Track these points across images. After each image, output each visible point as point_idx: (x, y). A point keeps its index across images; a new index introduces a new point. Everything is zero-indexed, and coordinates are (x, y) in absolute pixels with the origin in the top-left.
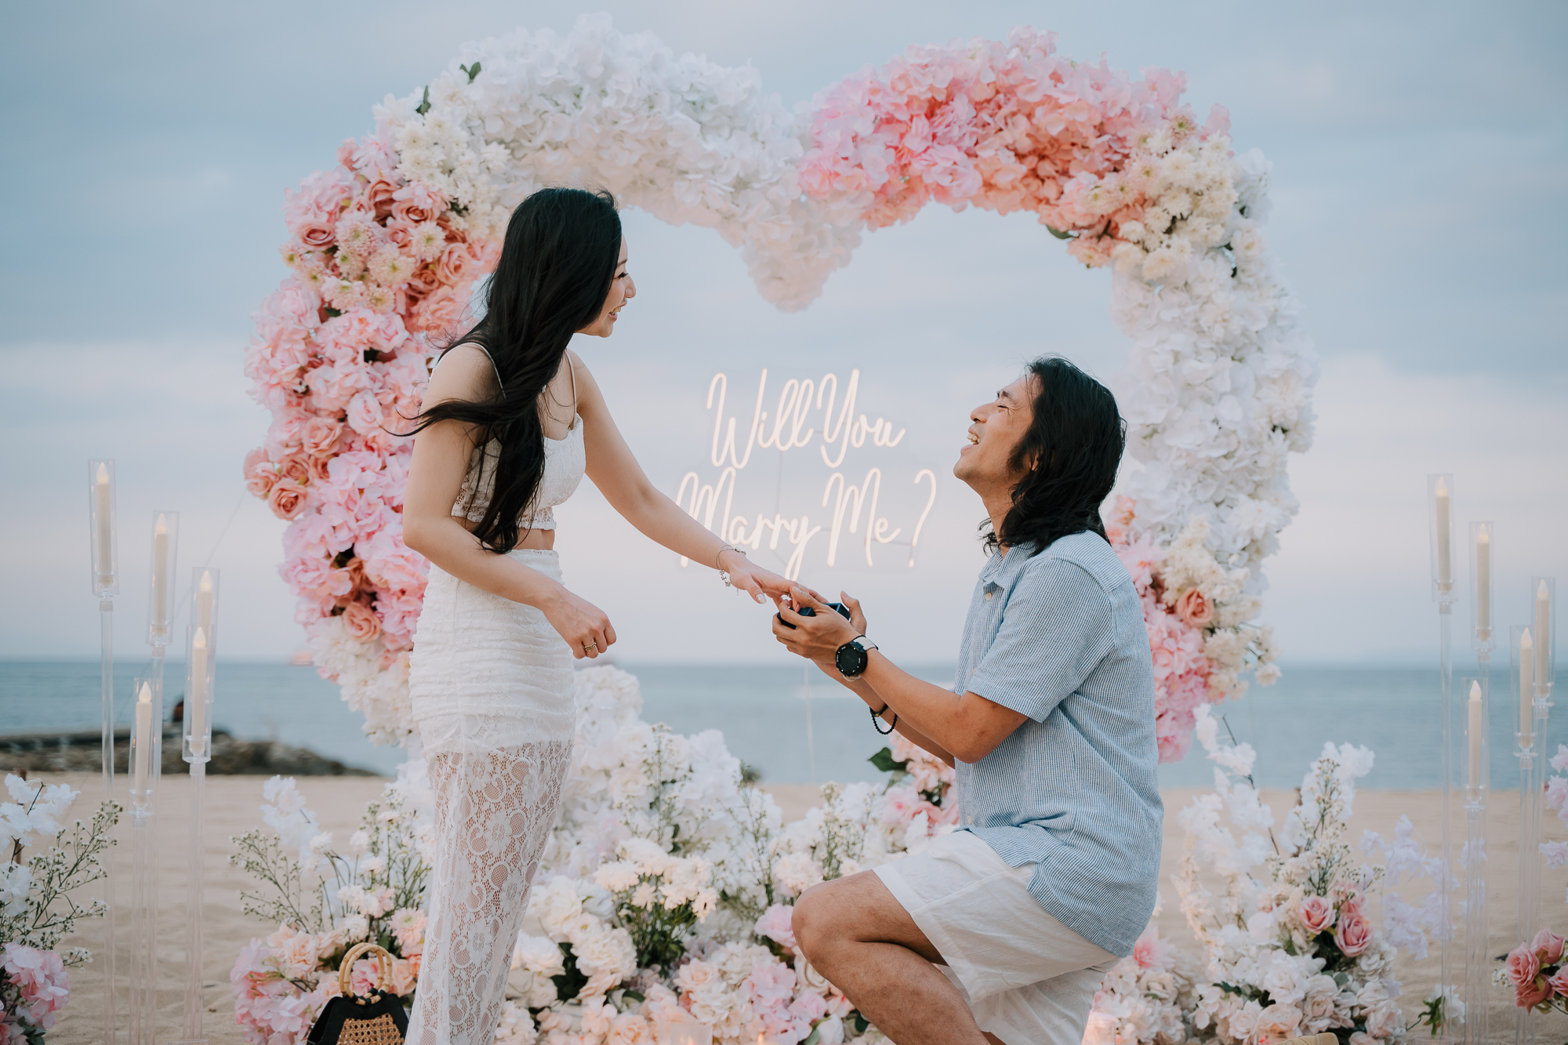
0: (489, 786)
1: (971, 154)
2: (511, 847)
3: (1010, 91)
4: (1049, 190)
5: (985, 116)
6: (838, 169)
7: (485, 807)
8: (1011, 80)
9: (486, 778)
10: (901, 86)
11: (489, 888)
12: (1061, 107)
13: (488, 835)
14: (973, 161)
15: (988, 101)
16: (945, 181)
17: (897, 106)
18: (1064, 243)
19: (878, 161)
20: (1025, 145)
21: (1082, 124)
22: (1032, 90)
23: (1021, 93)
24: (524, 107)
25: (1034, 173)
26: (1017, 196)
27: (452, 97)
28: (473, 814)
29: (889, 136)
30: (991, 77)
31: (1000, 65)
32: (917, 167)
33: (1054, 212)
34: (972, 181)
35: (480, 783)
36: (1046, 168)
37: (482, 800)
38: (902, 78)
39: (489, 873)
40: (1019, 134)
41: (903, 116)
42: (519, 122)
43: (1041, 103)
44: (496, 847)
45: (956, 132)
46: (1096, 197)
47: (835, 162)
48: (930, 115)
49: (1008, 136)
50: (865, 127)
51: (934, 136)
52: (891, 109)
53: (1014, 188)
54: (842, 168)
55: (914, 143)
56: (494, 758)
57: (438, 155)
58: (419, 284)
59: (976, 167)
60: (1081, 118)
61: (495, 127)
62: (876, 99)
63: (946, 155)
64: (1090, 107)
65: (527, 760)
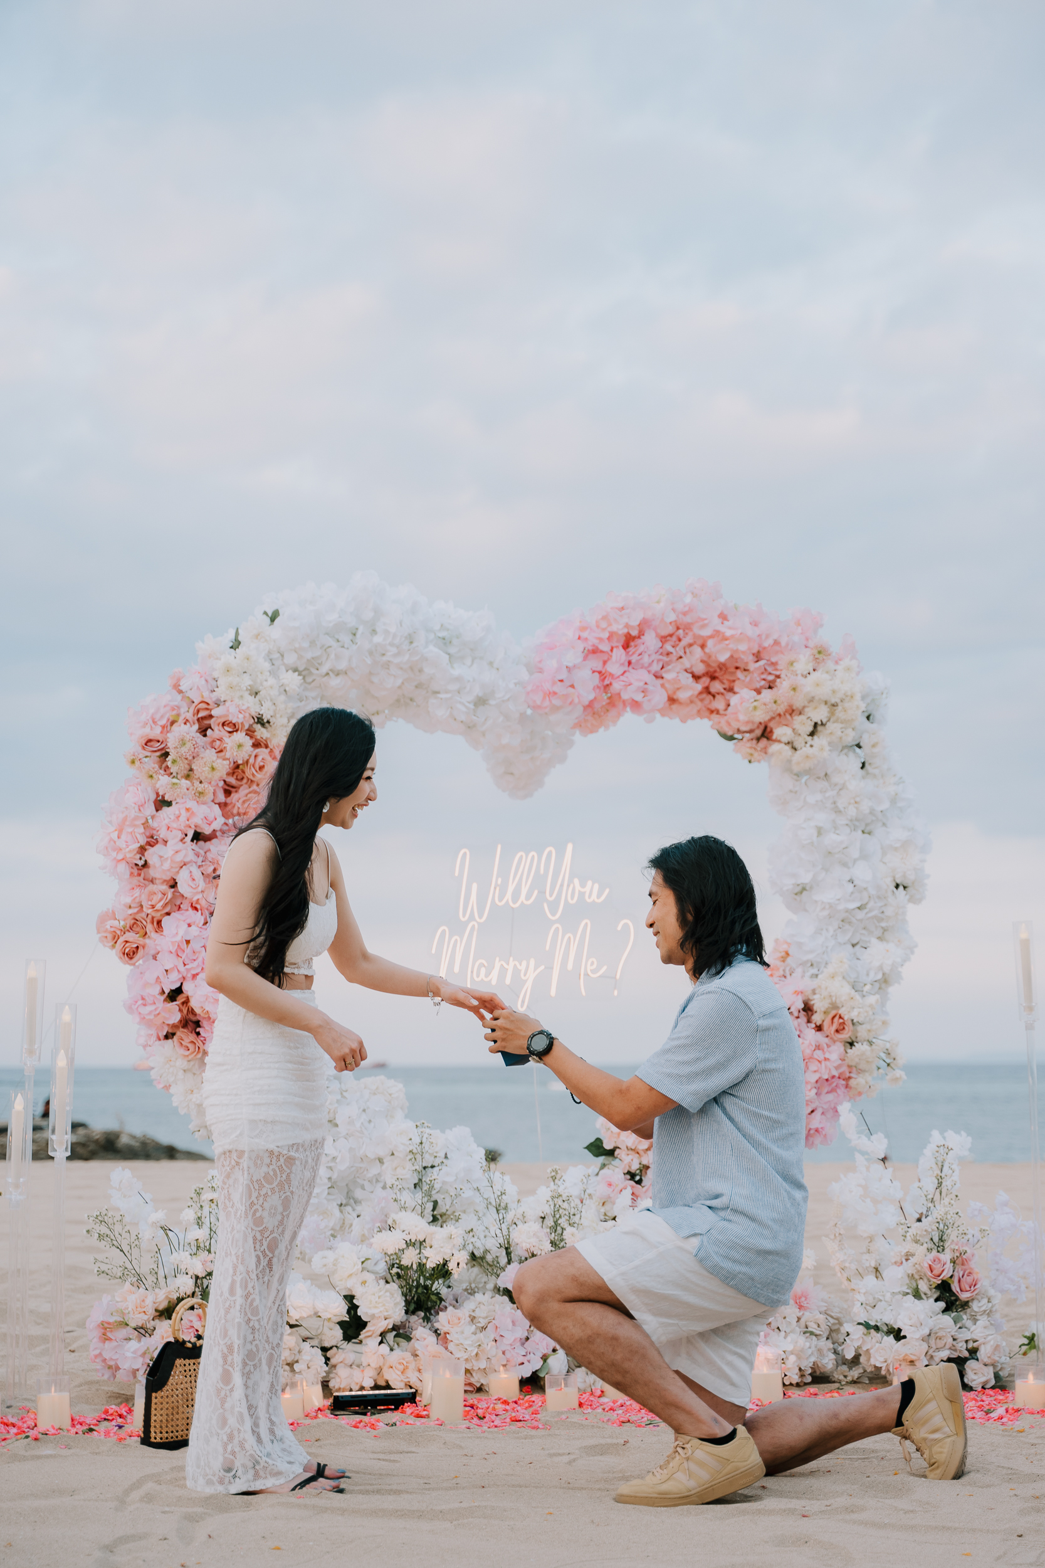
0: (266, 1175)
1: (658, 676)
2: (281, 1222)
3: (688, 627)
4: (719, 704)
5: (668, 647)
6: (555, 689)
7: (263, 1192)
8: (688, 619)
9: (264, 1169)
10: (604, 625)
11: (265, 1255)
12: (726, 639)
13: (266, 1214)
14: (660, 681)
15: (671, 635)
16: (639, 697)
17: (601, 639)
18: (731, 744)
19: (586, 686)
20: (700, 669)
21: (743, 652)
22: (703, 626)
23: (696, 630)
24: (313, 643)
25: (707, 690)
26: (694, 709)
27: (257, 636)
28: (253, 1198)
29: (595, 663)
30: (672, 617)
31: (680, 607)
32: (617, 686)
33: (723, 720)
34: (659, 697)
35: (260, 1174)
36: (716, 686)
37: (261, 1186)
38: (604, 618)
39: (265, 1244)
40: (695, 660)
41: (605, 647)
42: (309, 655)
43: (711, 637)
44: (270, 1223)
45: (646, 660)
46: (755, 708)
47: (554, 683)
48: (626, 646)
49: (686, 663)
50: (573, 657)
51: (630, 663)
52: (596, 642)
53: (692, 702)
54: (558, 688)
55: (614, 668)
56: (271, 1153)
57: (247, 681)
58: (232, 780)
59: (663, 686)
60: (743, 647)
61: (291, 659)
62: (585, 635)
63: (639, 677)
64: (749, 639)
65: (296, 1155)
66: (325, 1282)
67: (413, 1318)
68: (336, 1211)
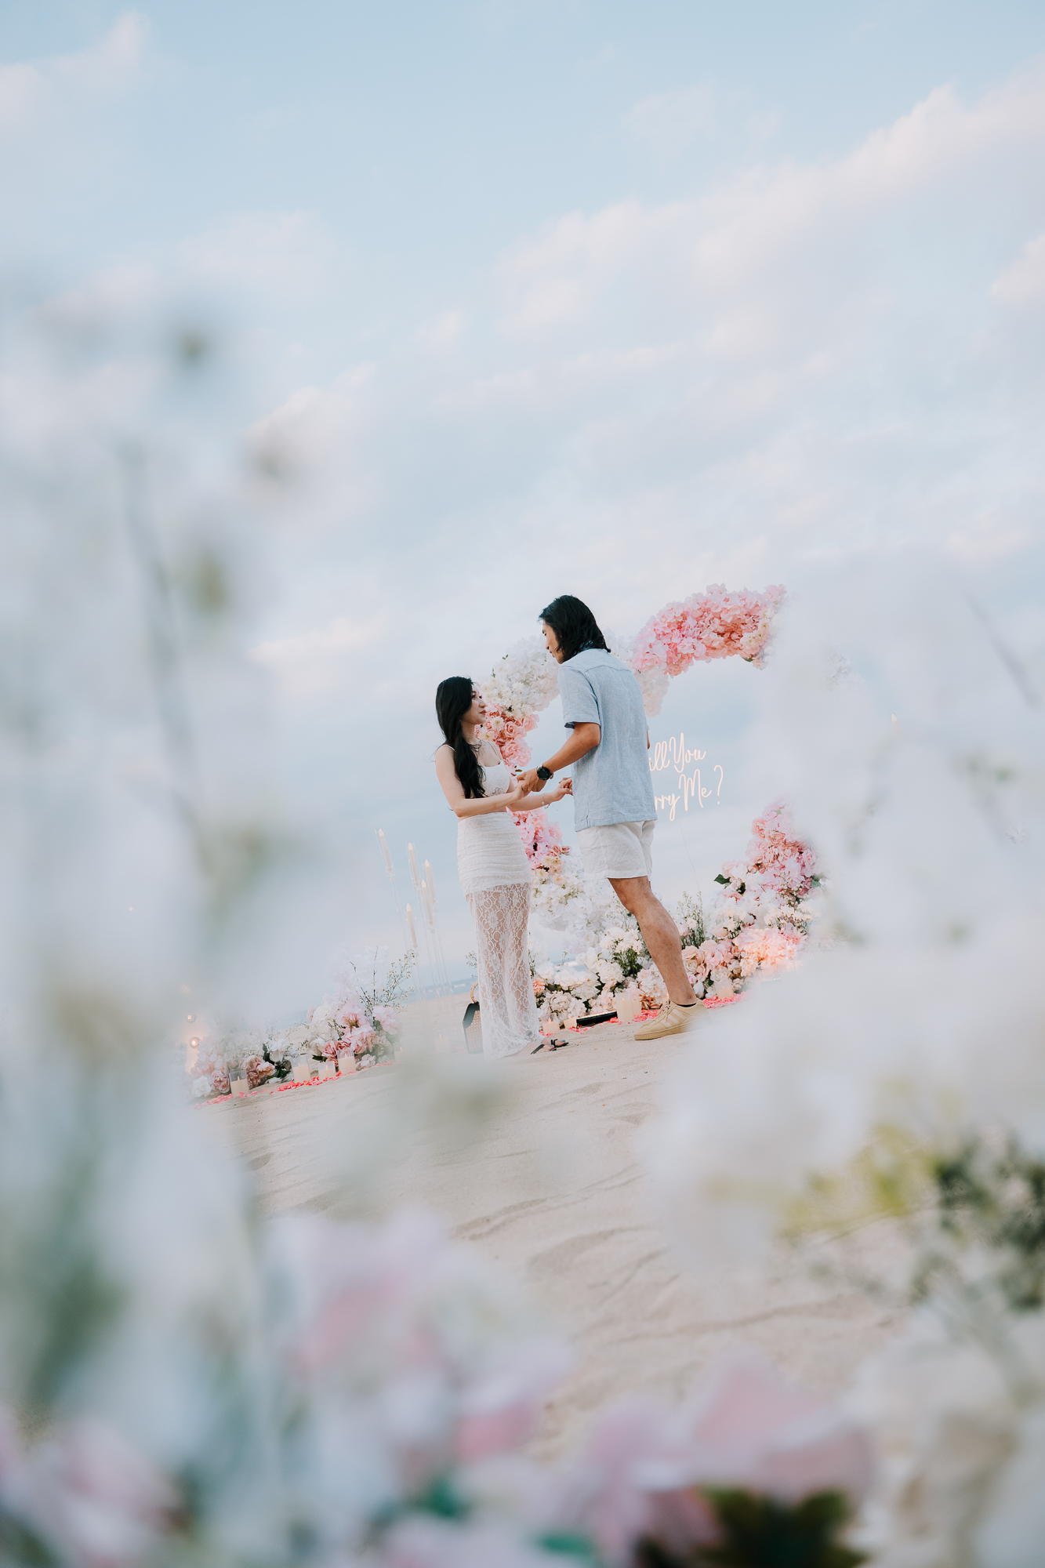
0: (485, 903)
1: (699, 639)
2: (499, 925)
3: (708, 611)
4: (738, 645)
5: (701, 623)
6: (646, 658)
7: (486, 912)
8: (708, 606)
9: (484, 900)
10: (664, 620)
11: (494, 942)
12: (729, 611)
13: (489, 922)
14: (701, 641)
15: (702, 616)
16: (691, 651)
17: (664, 628)
18: (751, 663)
19: (661, 651)
20: (721, 629)
21: (739, 615)
22: (717, 608)
23: (713, 610)
24: (525, 667)
25: (730, 638)
26: (725, 650)
27: (501, 670)
28: (482, 915)
29: (666, 640)
30: (698, 607)
31: (701, 601)
32: (679, 648)
33: (742, 652)
34: (701, 648)
35: (482, 903)
36: (734, 636)
37: (484, 909)
38: (663, 617)
39: (493, 936)
40: (716, 625)
41: (668, 631)
42: (525, 672)
43: (722, 611)
44: (493, 926)
45: (690, 632)
46: (750, 641)
47: (644, 655)
48: (680, 628)
49: (712, 628)
50: (652, 639)
51: (683, 636)
52: (662, 630)
53: (723, 647)
54: (647, 656)
55: (675, 640)
56: (485, 892)
57: (496, 692)
58: (501, 740)
59: (703, 643)
60: (738, 612)
61: (517, 676)
62: (656, 628)
63: (688, 642)
64: (740, 608)
65: (500, 891)
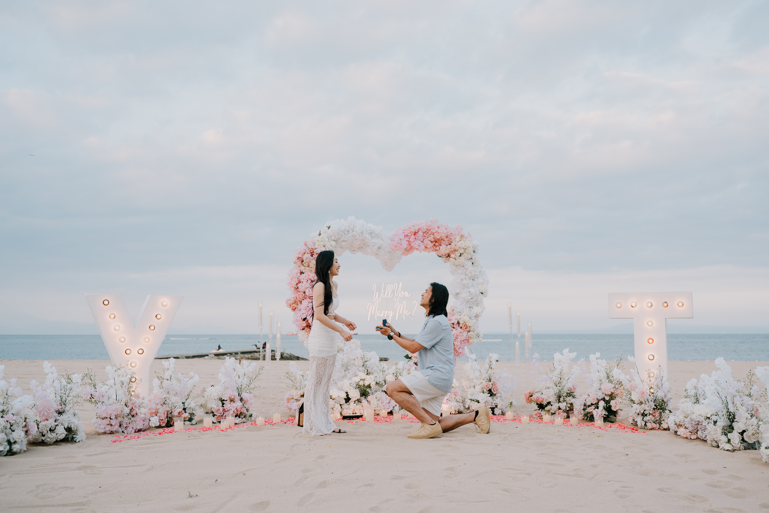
3: (430, 230)
4: (437, 248)
5: (425, 235)
8: (430, 228)
10: (409, 229)
12: (439, 233)
13: (320, 371)
14: (423, 243)
15: (426, 232)
16: (418, 247)
17: (408, 233)
18: (440, 258)
19: (405, 244)
20: (433, 240)
21: (443, 236)
22: (433, 230)
24: (338, 234)
25: (435, 245)
26: (431, 249)
27: (325, 232)
29: (407, 239)
30: (426, 228)
31: (428, 225)
32: (412, 244)
33: (438, 252)
34: (423, 247)
36: (437, 244)
37: (320, 365)
40: (431, 238)
41: (410, 235)
42: (337, 237)
43: (435, 232)
45: (420, 238)
46: (446, 250)
47: (397, 244)
48: (415, 235)
49: (429, 238)
50: (402, 237)
51: (415, 239)
52: (407, 234)
53: (431, 248)
54: (398, 245)
55: (412, 240)
56: (323, 358)
57: (322, 243)
59: (423, 244)
60: (443, 235)
61: (333, 238)
62: (404, 232)
63: (418, 242)
64: (445, 233)
65: (328, 358)
66: (341, 389)
67: (362, 398)
68: (344, 372)
